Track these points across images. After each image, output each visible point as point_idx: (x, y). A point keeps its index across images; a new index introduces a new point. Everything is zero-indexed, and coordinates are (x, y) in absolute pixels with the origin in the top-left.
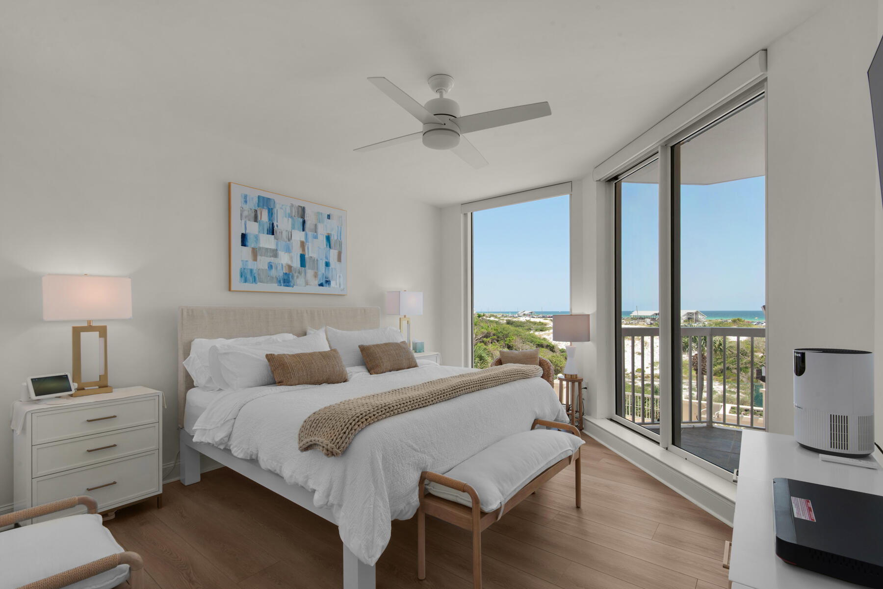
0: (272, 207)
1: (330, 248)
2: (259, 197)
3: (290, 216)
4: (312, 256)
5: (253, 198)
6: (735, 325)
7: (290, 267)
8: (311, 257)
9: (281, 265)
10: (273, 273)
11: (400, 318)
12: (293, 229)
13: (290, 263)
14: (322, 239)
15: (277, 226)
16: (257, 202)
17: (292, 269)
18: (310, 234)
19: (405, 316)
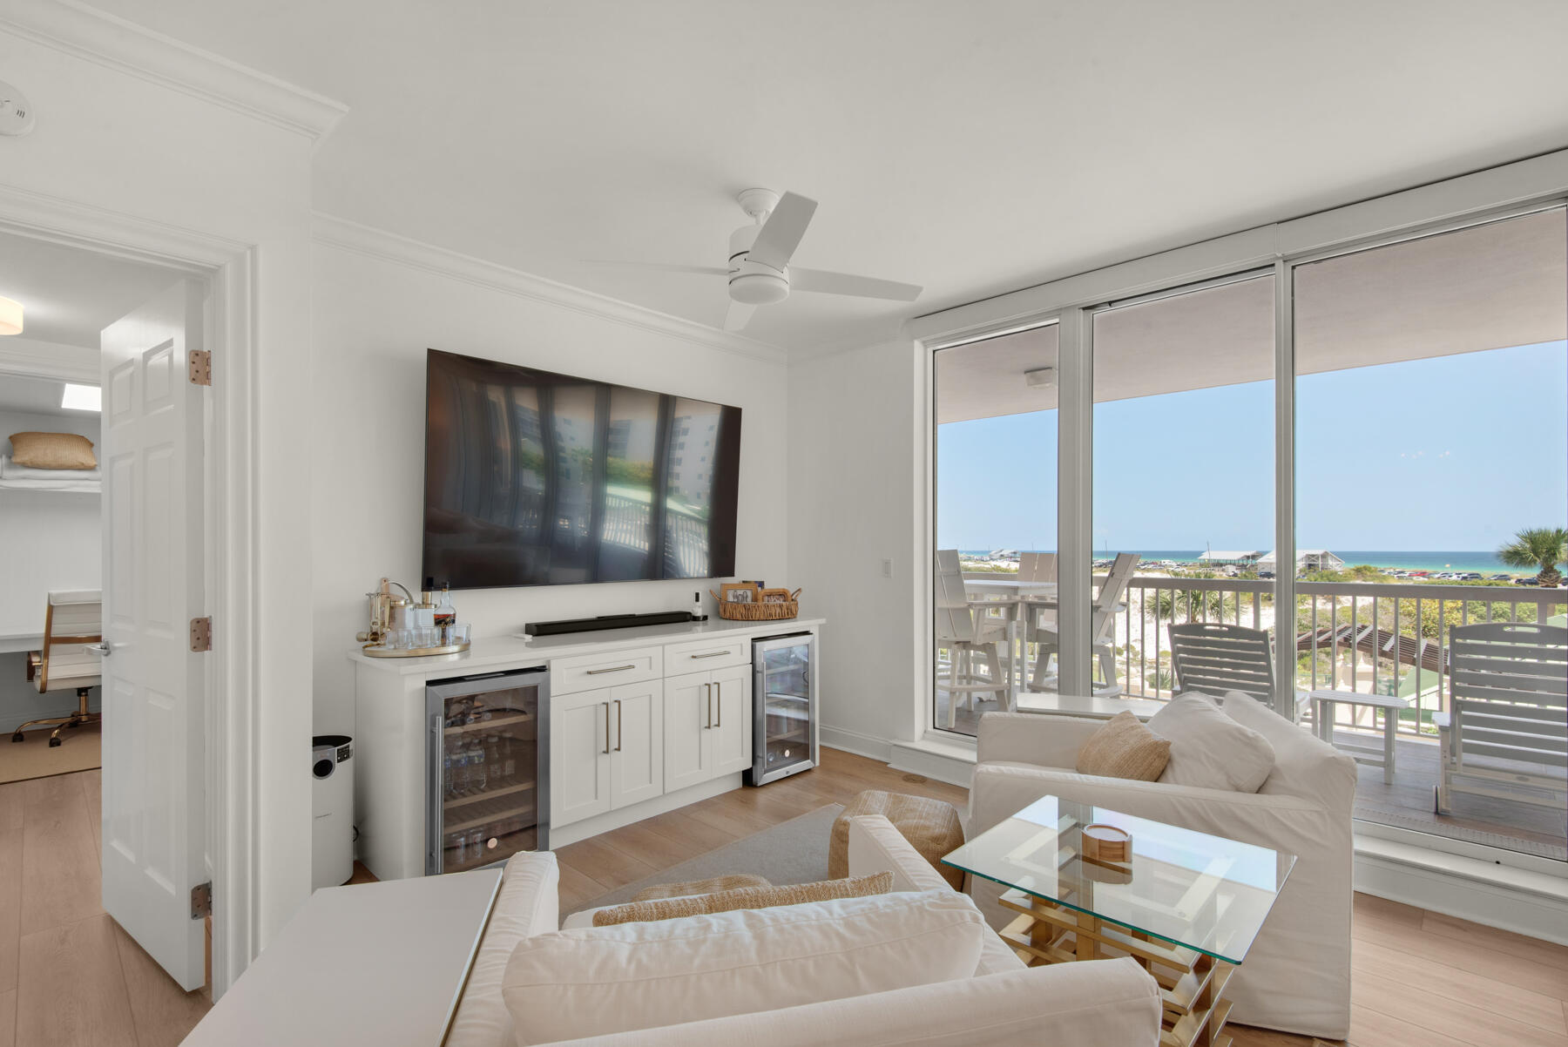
6: (1358, 579)
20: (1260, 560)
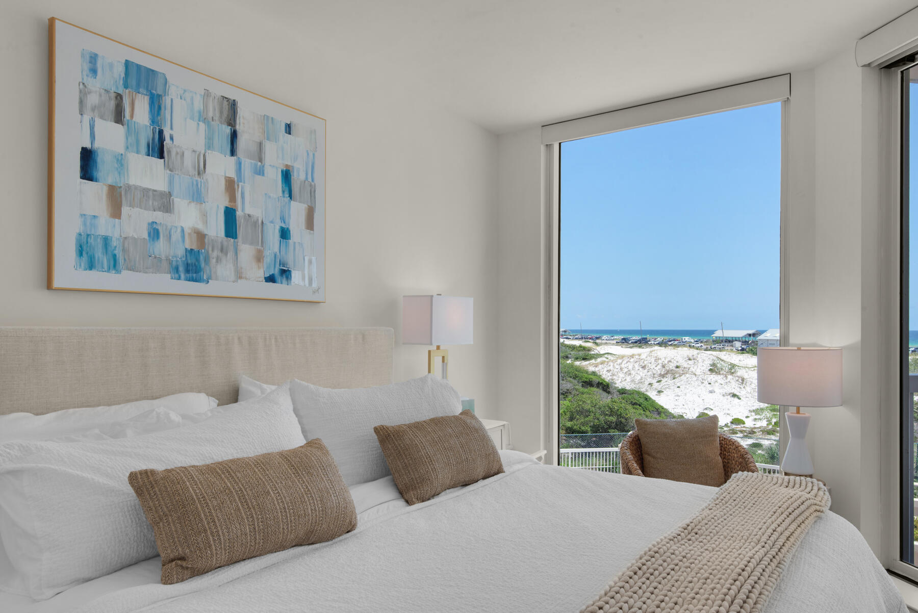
0: (160, 92)
1: (291, 198)
2: (127, 64)
3: (203, 118)
4: (251, 213)
5: (111, 66)
7: (201, 237)
8: (249, 216)
9: (179, 230)
10: (161, 248)
11: (429, 352)
12: (209, 149)
13: (200, 227)
14: (274, 176)
15: (172, 138)
16: (123, 75)
17: (206, 240)
18: (247, 164)
19: (438, 347)
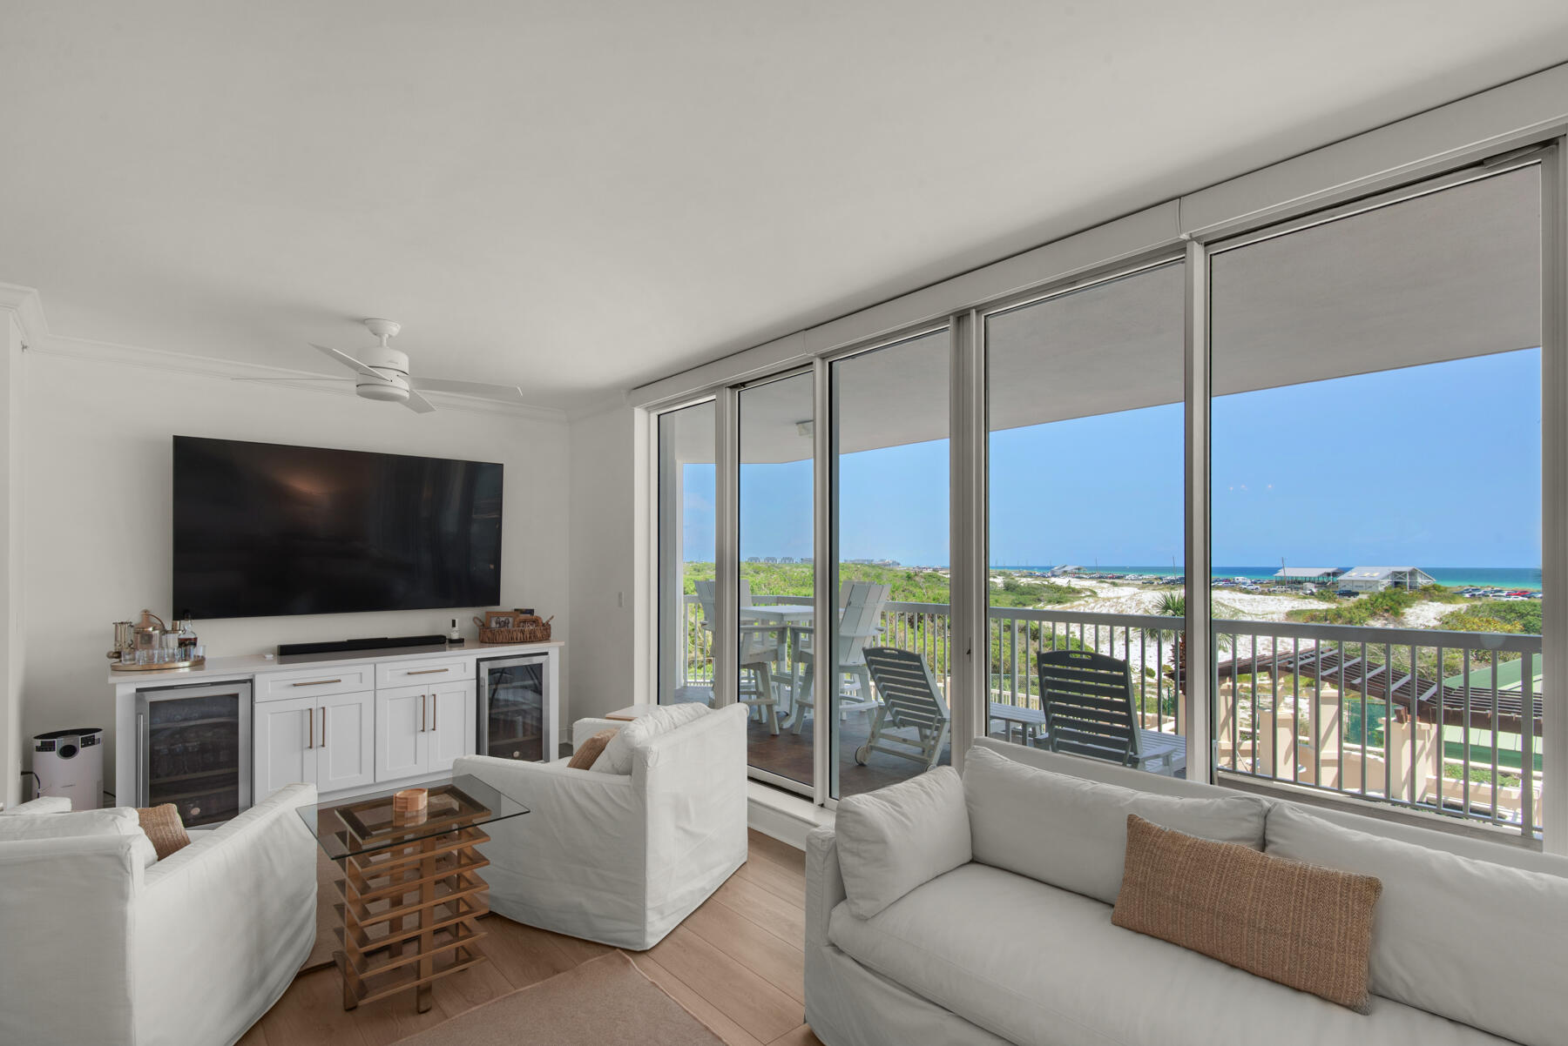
20: (1341, 578)
